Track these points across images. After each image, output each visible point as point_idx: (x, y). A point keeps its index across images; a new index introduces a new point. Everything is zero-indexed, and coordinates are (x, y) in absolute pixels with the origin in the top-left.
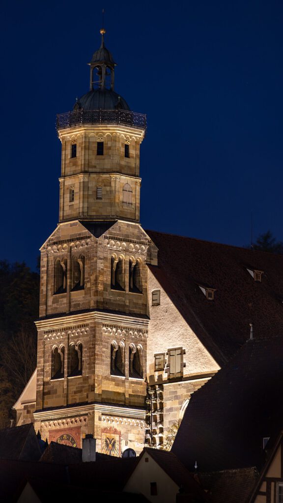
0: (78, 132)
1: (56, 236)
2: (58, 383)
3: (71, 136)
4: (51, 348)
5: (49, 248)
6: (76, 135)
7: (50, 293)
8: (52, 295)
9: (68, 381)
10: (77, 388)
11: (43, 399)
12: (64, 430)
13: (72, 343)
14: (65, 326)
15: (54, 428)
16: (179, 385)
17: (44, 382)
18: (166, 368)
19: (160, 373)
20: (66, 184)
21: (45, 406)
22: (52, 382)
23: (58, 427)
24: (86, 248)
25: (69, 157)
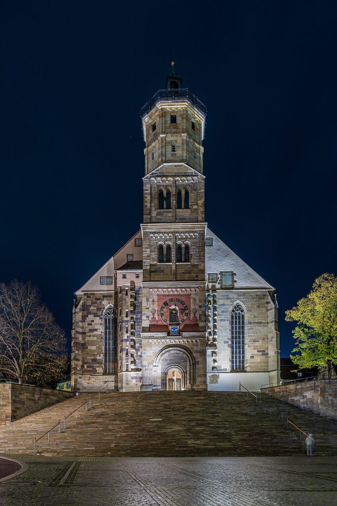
0: (179, 106)
1: (160, 171)
2: (165, 266)
3: (170, 109)
4: (157, 244)
5: (152, 179)
6: (176, 108)
7: (153, 209)
8: (155, 210)
9: (176, 265)
10: (185, 270)
11: (150, 275)
12: (174, 295)
13: (179, 242)
14: (172, 230)
15: (162, 293)
16: (231, 292)
17: (150, 264)
18: (218, 281)
19: (214, 284)
20: (167, 139)
21: (152, 279)
22: (158, 265)
23: (167, 293)
24: (192, 183)
25: (169, 122)
